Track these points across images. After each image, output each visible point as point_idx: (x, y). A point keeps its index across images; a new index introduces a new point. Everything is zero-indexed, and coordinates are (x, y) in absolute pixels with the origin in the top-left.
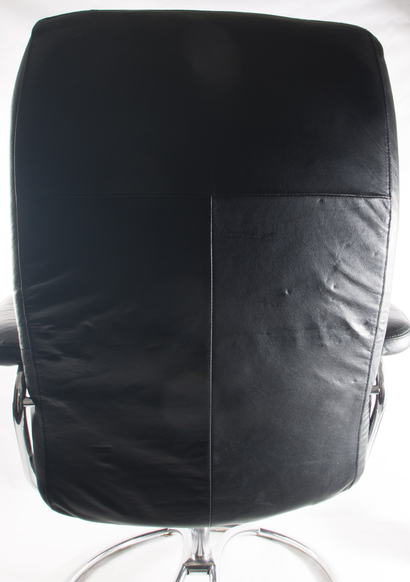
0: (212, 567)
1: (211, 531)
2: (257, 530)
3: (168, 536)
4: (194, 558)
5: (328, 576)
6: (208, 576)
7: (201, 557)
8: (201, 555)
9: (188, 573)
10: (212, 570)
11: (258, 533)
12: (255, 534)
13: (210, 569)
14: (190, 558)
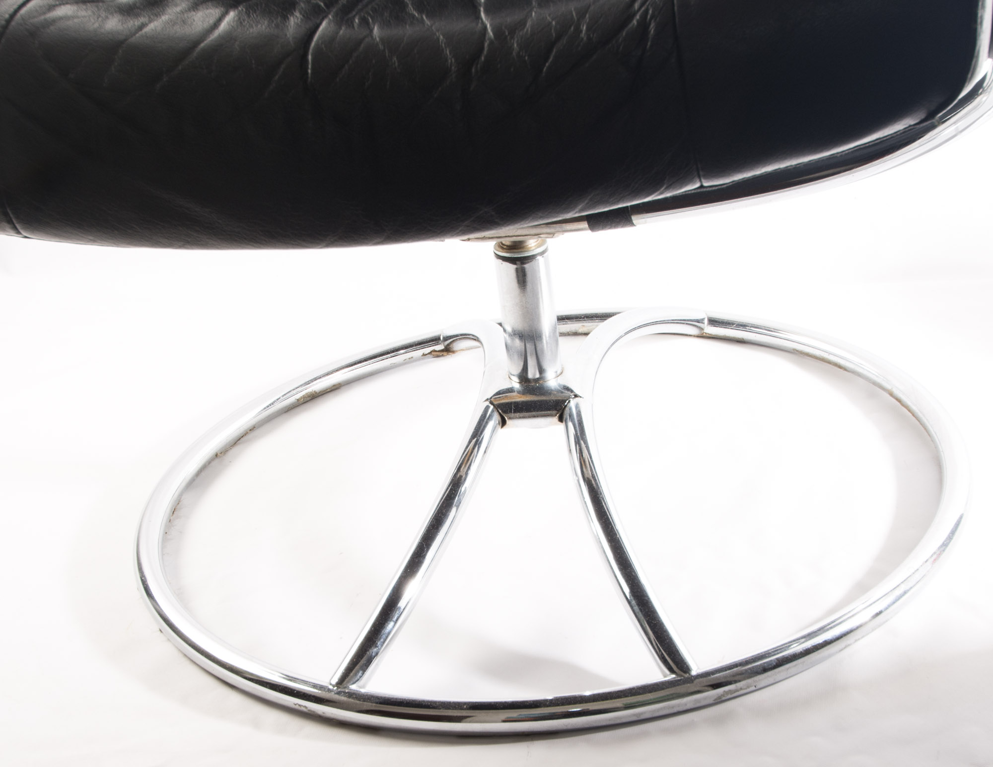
0: (569, 402)
1: (562, 334)
2: (698, 321)
3: (443, 356)
4: (516, 385)
5: (914, 418)
6: (562, 426)
7: (537, 380)
8: (538, 376)
9: (503, 423)
10: (570, 409)
11: (702, 329)
12: (693, 331)
13: (566, 406)
14: (505, 385)
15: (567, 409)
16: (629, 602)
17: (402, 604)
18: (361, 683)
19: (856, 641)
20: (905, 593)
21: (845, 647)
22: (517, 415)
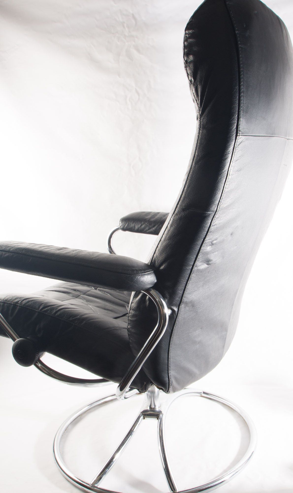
0: (160, 415)
4: (148, 408)
6: (157, 420)
8: (154, 407)
9: (144, 418)
11: (201, 394)
14: (146, 409)
15: (159, 417)
16: (164, 469)
17: (114, 460)
18: (98, 484)
19: (219, 487)
20: (237, 472)
21: (216, 488)
22: (148, 416)
